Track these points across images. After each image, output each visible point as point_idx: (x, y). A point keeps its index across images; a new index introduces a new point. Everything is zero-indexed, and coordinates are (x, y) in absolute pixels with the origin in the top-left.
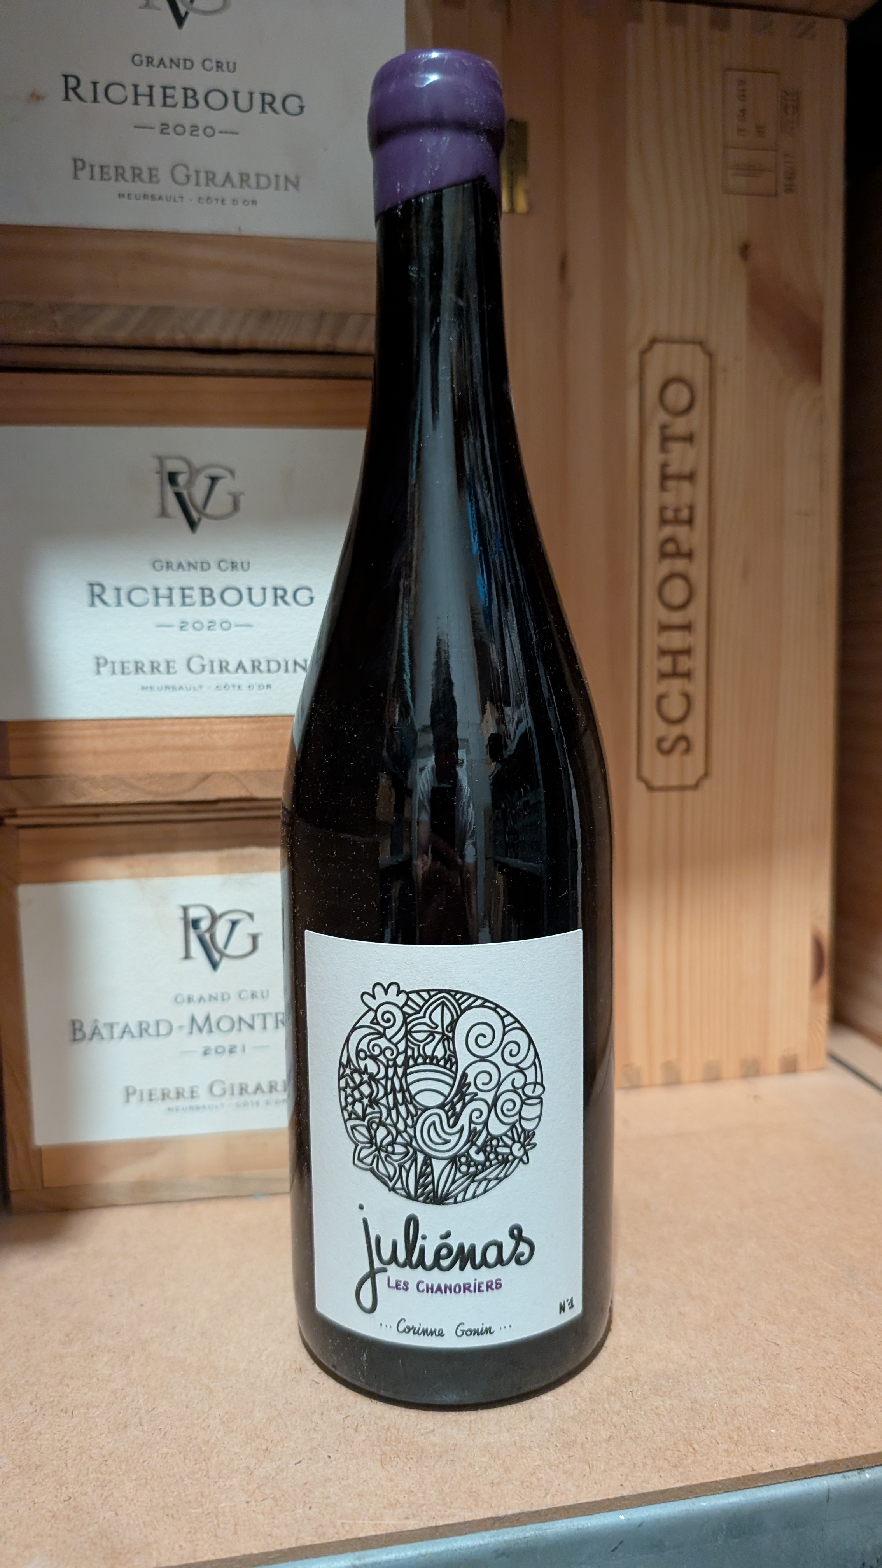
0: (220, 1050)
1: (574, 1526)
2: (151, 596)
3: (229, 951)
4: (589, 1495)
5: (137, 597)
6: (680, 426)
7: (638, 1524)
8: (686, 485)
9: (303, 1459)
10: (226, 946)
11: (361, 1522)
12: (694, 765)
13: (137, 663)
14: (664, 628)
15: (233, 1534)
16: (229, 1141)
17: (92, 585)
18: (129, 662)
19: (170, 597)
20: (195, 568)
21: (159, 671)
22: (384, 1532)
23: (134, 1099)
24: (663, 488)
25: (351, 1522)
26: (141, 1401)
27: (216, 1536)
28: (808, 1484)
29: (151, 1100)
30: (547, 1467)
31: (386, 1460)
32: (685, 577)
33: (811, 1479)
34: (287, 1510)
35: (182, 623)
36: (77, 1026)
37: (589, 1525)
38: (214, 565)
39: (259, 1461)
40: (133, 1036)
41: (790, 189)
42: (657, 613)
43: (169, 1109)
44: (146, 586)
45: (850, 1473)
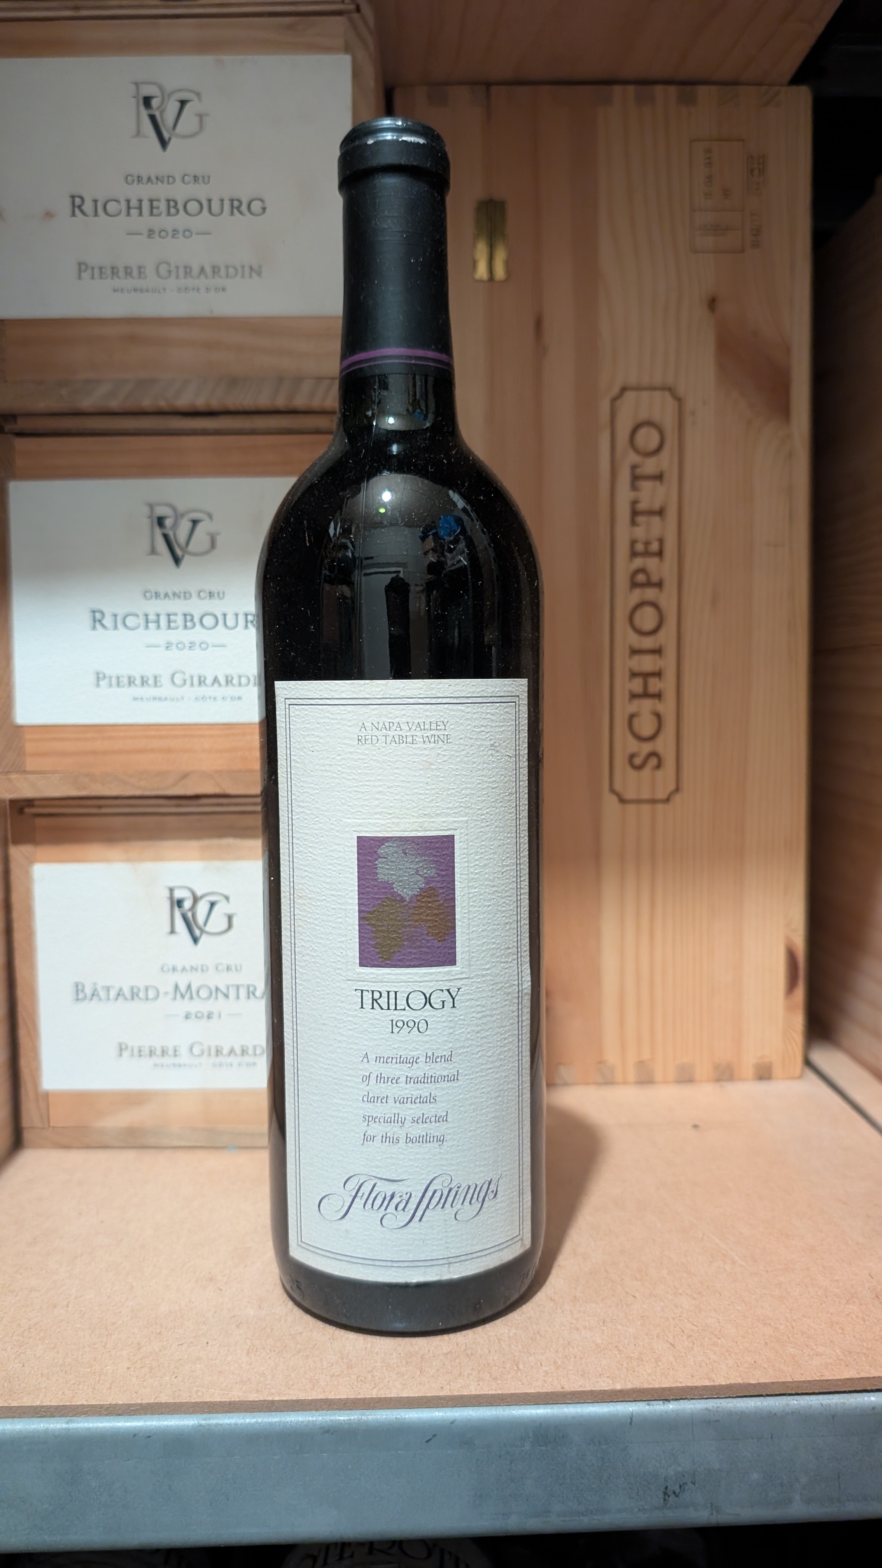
0: (198, 1016)
1: (393, 1415)
2: (142, 621)
3: (207, 929)
4: (411, 1392)
5: (130, 621)
6: (650, 466)
7: (451, 1421)
8: (656, 520)
9: (186, 1342)
10: (205, 924)
11: (213, 1391)
12: (665, 780)
13: (130, 678)
14: (634, 652)
15: (108, 1389)
16: (206, 1097)
17: (94, 612)
18: (123, 676)
19: (158, 622)
20: (179, 597)
21: (148, 684)
22: (228, 1400)
23: (126, 1054)
24: (633, 523)
25: (204, 1390)
26: (74, 1290)
27: (94, 1388)
28: (614, 1407)
29: (140, 1056)
30: (384, 1368)
31: (252, 1350)
32: (655, 605)
33: (618, 1403)
34: (156, 1377)
35: (168, 643)
36: (80, 987)
37: (407, 1416)
38: (194, 595)
39: (150, 1340)
40: (126, 999)
41: (756, 245)
42: (627, 638)
43: (156, 1065)
44: (138, 612)
45: (656, 1402)
